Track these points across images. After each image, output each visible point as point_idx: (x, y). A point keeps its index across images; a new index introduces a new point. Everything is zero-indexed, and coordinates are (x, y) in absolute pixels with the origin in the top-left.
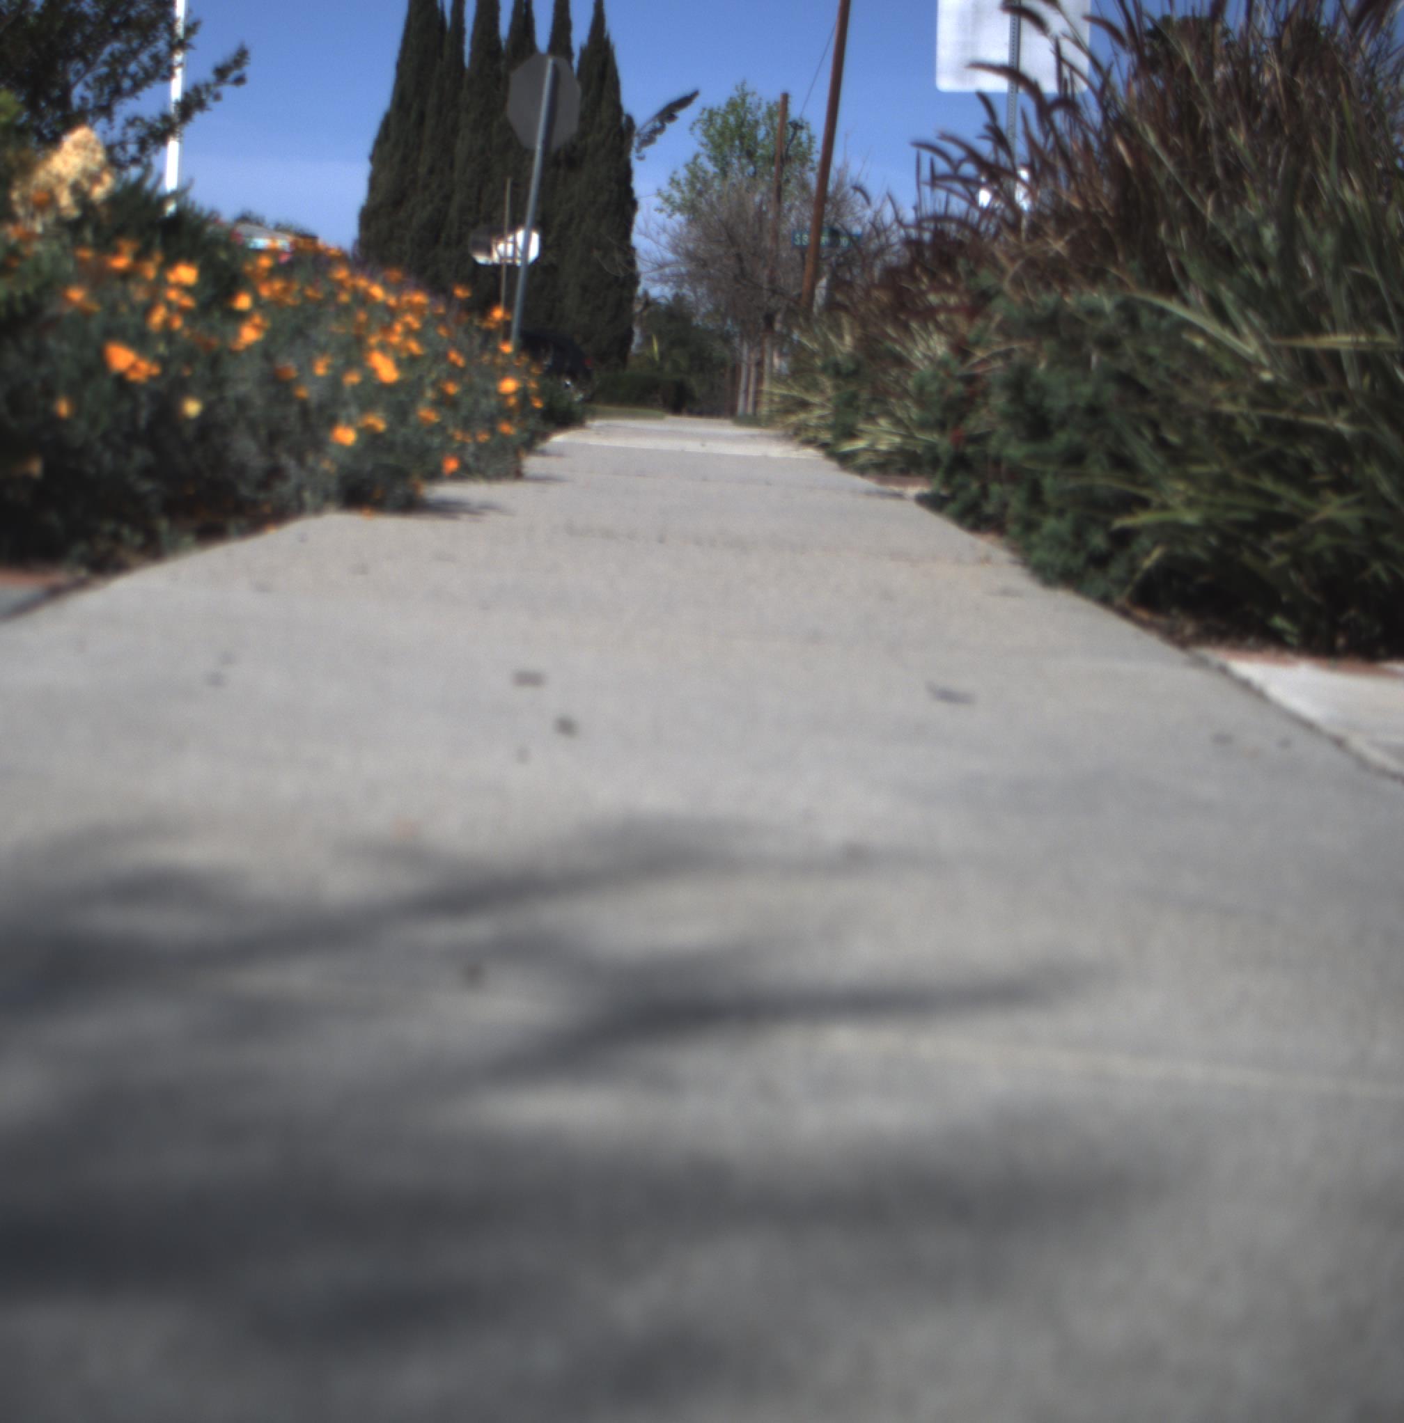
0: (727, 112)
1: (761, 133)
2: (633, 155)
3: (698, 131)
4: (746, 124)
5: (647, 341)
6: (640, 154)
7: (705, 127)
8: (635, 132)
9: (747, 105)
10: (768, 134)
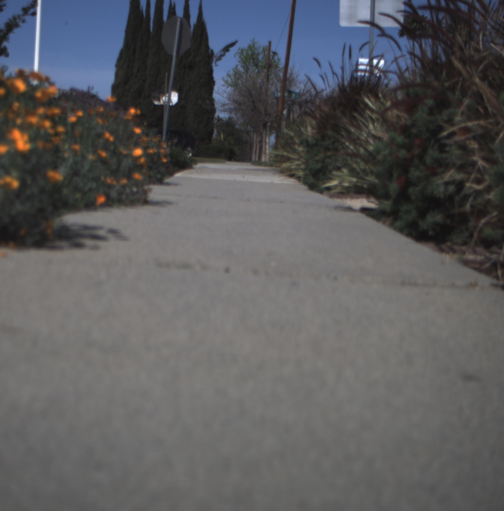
0: (248, 50)
1: (260, 57)
2: (213, 65)
3: (237, 56)
4: (255, 54)
5: (219, 134)
6: (216, 64)
7: (240, 55)
8: (214, 56)
9: (255, 47)
10: (263, 58)
